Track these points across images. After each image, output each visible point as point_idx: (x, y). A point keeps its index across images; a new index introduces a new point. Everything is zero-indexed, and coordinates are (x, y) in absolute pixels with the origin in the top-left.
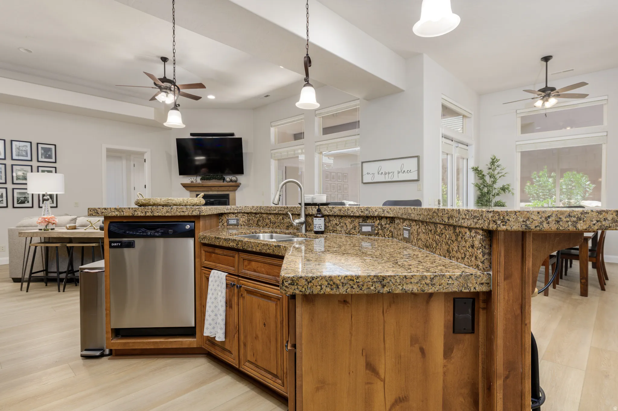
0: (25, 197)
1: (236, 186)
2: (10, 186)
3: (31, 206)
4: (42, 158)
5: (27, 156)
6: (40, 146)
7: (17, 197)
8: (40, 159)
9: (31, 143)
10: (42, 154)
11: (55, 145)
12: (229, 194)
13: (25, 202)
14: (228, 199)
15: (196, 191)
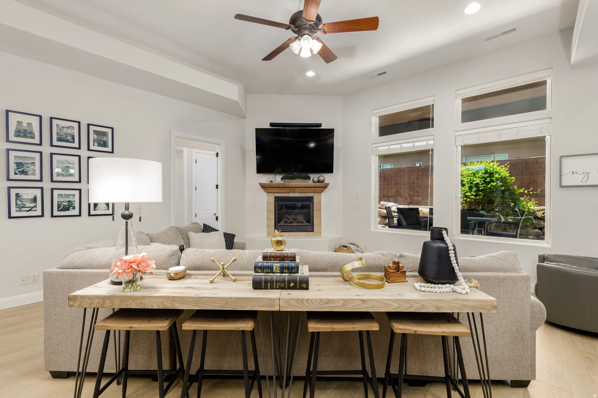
0: (69, 201)
1: (323, 187)
2: (47, 185)
3: (78, 214)
4: (94, 145)
5: (74, 142)
6: (92, 128)
7: (58, 202)
8: (92, 147)
9: (79, 123)
10: (94, 141)
11: (112, 129)
12: (313, 196)
13: (69, 208)
14: (313, 202)
15: (274, 193)
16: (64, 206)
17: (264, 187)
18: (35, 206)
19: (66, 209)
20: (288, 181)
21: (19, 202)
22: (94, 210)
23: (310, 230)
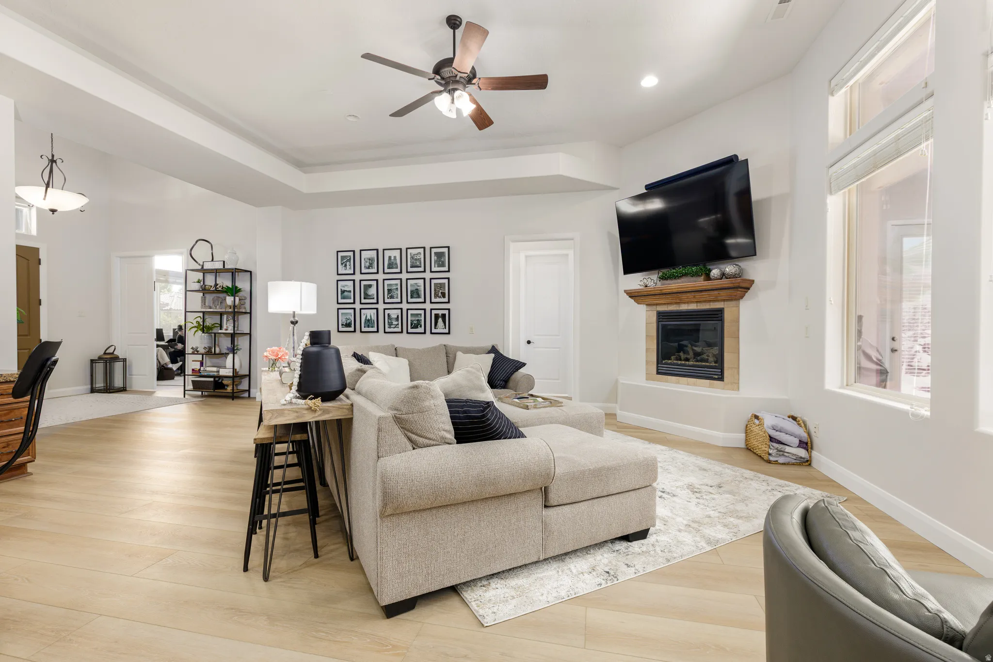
0: (418, 320)
1: (740, 287)
2: (404, 306)
3: (424, 331)
4: (435, 267)
5: (421, 267)
6: (433, 251)
7: (411, 320)
8: (433, 269)
9: (424, 248)
10: (435, 262)
11: (449, 248)
12: (723, 308)
13: (418, 326)
14: (722, 320)
15: (657, 304)
16: (415, 324)
17: (634, 295)
18: (398, 324)
19: (416, 327)
20: (669, 282)
21: (390, 321)
22: (435, 328)
23: (716, 377)
